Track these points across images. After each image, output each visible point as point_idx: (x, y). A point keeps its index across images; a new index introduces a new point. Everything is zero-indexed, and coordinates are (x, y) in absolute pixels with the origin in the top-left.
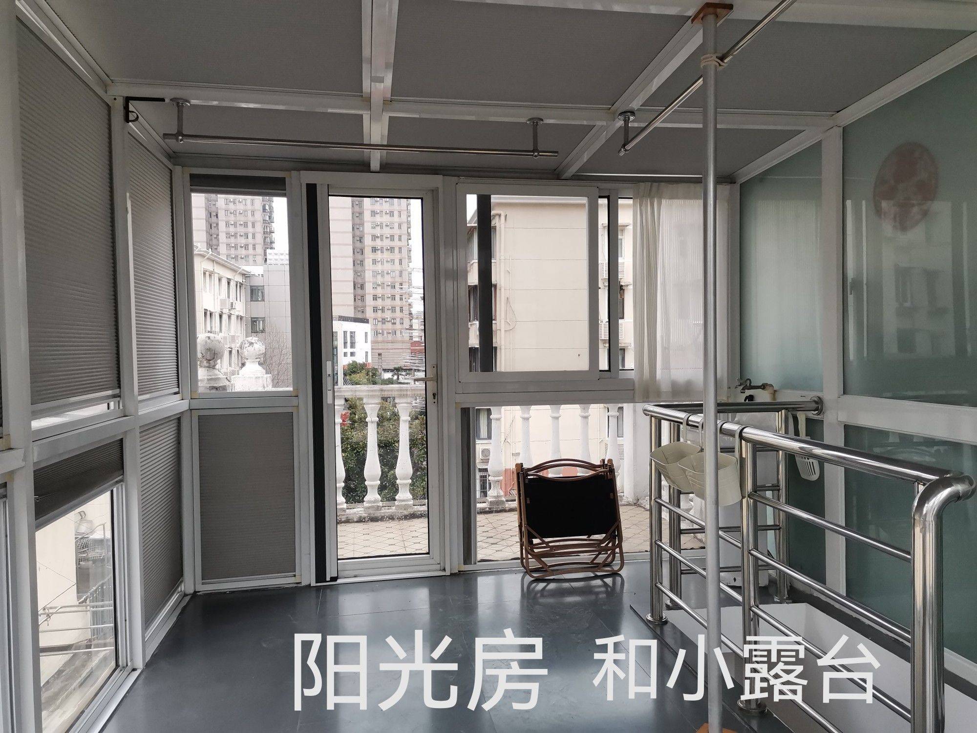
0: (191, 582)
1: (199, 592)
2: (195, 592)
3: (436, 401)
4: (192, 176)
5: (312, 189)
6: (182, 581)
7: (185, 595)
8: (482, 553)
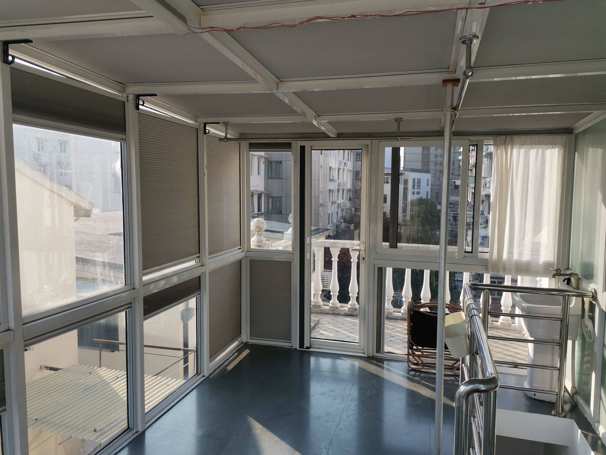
0: (245, 337)
1: (248, 342)
2: (247, 342)
3: (364, 261)
4: (250, 144)
5: (303, 148)
6: (241, 336)
7: (242, 343)
8: (387, 349)
